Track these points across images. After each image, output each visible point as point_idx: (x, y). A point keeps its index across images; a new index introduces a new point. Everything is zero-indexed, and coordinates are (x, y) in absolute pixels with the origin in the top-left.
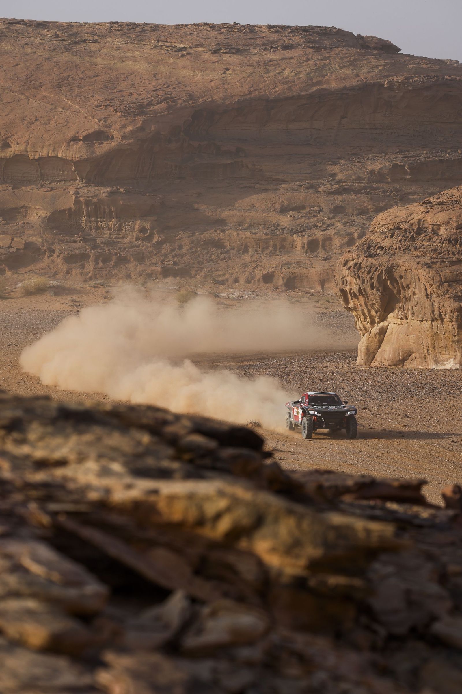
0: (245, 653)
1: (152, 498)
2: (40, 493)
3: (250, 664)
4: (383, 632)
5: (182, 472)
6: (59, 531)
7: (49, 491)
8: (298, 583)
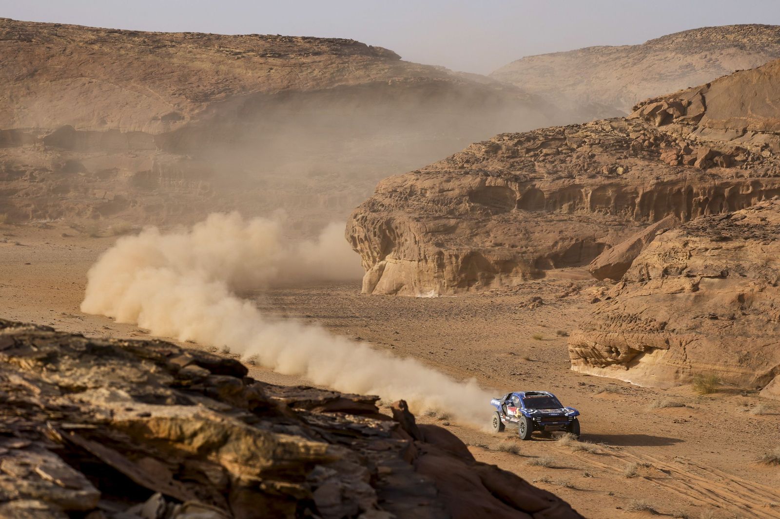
1: (145, 419)
2: (59, 415)
5: (174, 397)
6: (68, 443)
7: (65, 413)
8: (254, 486)
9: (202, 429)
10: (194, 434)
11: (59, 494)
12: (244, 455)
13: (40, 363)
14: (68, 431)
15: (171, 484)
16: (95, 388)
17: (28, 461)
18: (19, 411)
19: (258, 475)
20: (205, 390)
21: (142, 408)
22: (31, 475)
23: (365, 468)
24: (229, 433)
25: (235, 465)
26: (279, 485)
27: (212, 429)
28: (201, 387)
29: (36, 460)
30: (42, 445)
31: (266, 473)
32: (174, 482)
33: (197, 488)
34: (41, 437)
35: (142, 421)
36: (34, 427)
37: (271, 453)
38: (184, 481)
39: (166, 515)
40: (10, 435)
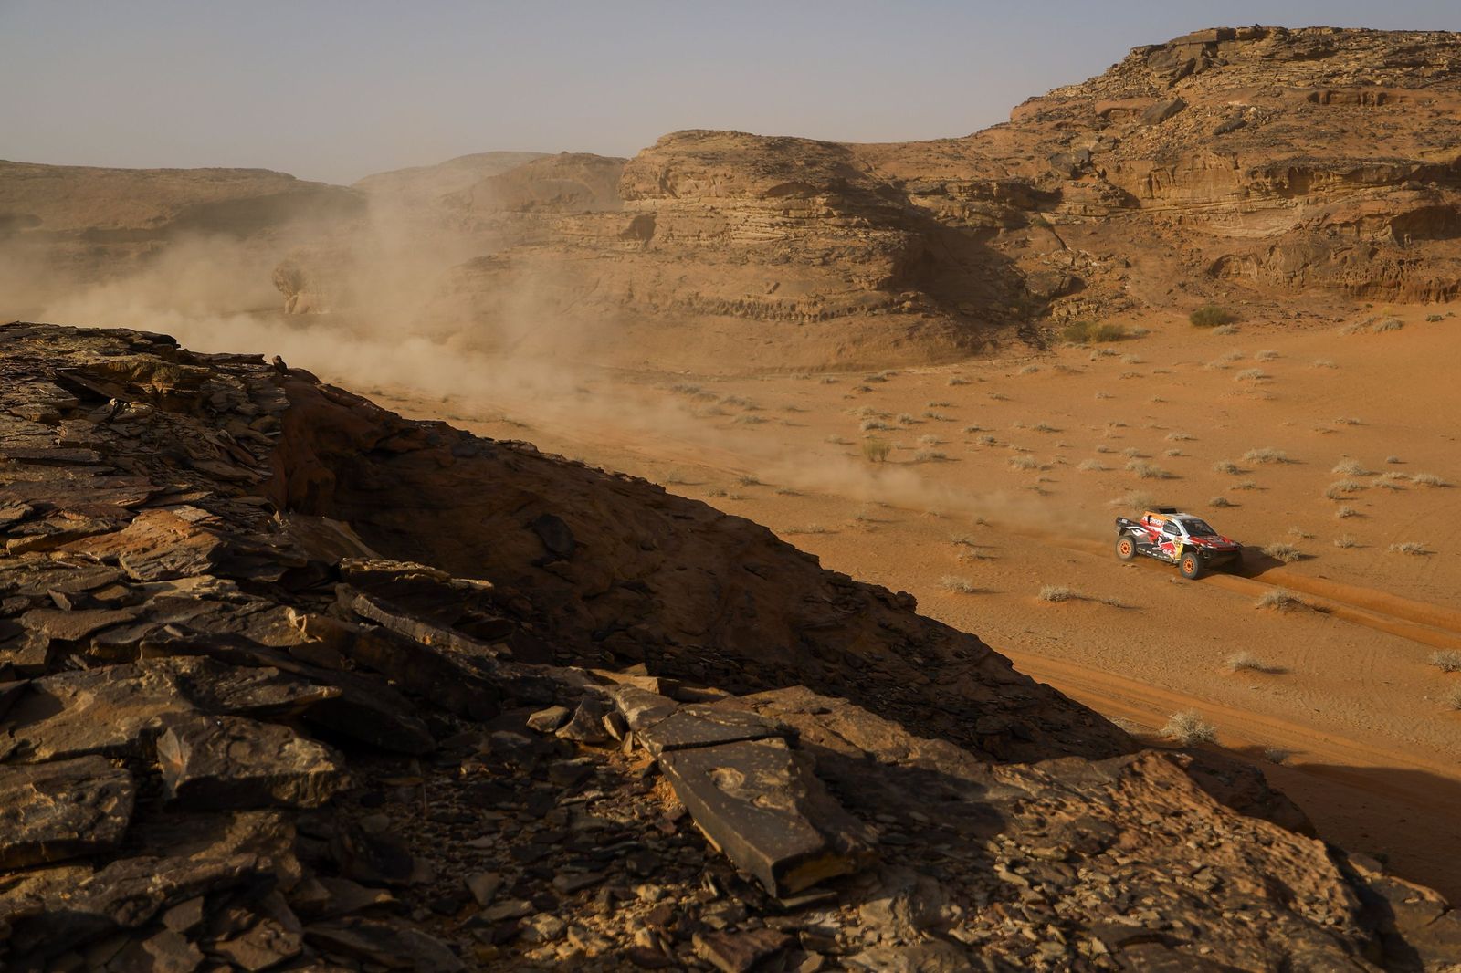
0: (141, 420)
1: (105, 363)
2: (54, 364)
4: (216, 411)
5: (125, 353)
6: (61, 378)
7: (59, 363)
8: (170, 392)
9: (138, 366)
10: (135, 368)
11: (53, 400)
12: (163, 377)
13: (47, 341)
14: (61, 371)
15: (124, 396)
16: (80, 351)
17: (34, 386)
18: (31, 363)
19: (173, 387)
20: (150, 351)
21: (103, 358)
22: (36, 392)
23: (243, 385)
24: (152, 366)
25: (159, 383)
26: (184, 391)
27: (143, 365)
28: (147, 350)
29: (39, 386)
30: (45, 379)
31: (176, 386)
32: (126, 394)
33: (140, 397)
34: (44, 375)
35: (103, 364)
36: (39, 370)
37: (178, 375)
38: (132, 394)
39: (118, 409)
40: (25, 375)
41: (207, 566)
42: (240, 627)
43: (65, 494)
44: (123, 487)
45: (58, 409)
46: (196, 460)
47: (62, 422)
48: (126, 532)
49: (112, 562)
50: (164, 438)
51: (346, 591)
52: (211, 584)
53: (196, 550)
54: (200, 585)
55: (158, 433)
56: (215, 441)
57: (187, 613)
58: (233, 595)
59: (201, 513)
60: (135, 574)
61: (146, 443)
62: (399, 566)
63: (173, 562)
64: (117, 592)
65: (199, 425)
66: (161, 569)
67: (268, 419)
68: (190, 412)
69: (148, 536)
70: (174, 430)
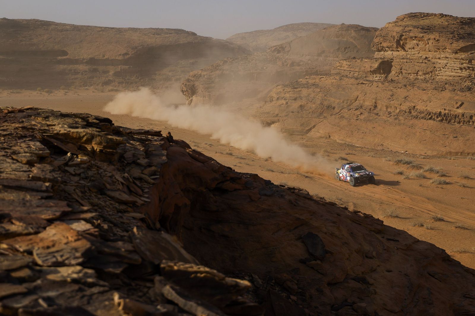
0: (83, 166)
1: (69, 132)
2: (43, 131)
3: (83, 168)
4: (126, 162)
5: (81, 127)
6: (44, 139)
7: (45, 131)
8: (101, 151)
9: (85, 135)
10: (84, 136)
11: (37, 152)
12: (98, 142)
13: (43, 119)
14: (45, 136)
15: (77, 151)
16: (58, 125)
17: (29, 143)
18: (31, 130)
19: (102, 148)
20: (97, 127)
21: (69, 130)
22: (29, 147)
23: (144, 148)
24: (93, 136)
25: (96, 145)
26: (108, 150)
27: (88, 135)
28: (96, 126)
29: (32, 144)
30: (35, 139)
31: (105, 147)
32: (78, 150)
33: (85, 152)
34: (35, 137)
35: (68, 133)
36: (34, 134)
37: (106, 141)
38: (81, 150)
39: (71, 159)
40: (26, 137)
41: (80, 260)
42: (86, 302)
43: (19, 209)
44: (51, 207)
45: (38, 157)
46: (109, 190)
47: (36, 165)
48: (41, 235)
49: (30, 253)
50: (92, 176)
51: (160, 281)
52: (80, 272)
53: (76, 250)
54: (73, 272)
55: (90, 173)
56: (121, 180)
57: (57, 291)
58: (90, 280)
59: (88, 226)
60: (40, 262)
61: (83, 179)
62: (195, 268)
63: (62, 256)
64: (25, 273)
65: (114, 170)
66: (54, 260)
67: (153, 168)
68: (110, 163)
69: (52, 239)
70: (100, 172)
